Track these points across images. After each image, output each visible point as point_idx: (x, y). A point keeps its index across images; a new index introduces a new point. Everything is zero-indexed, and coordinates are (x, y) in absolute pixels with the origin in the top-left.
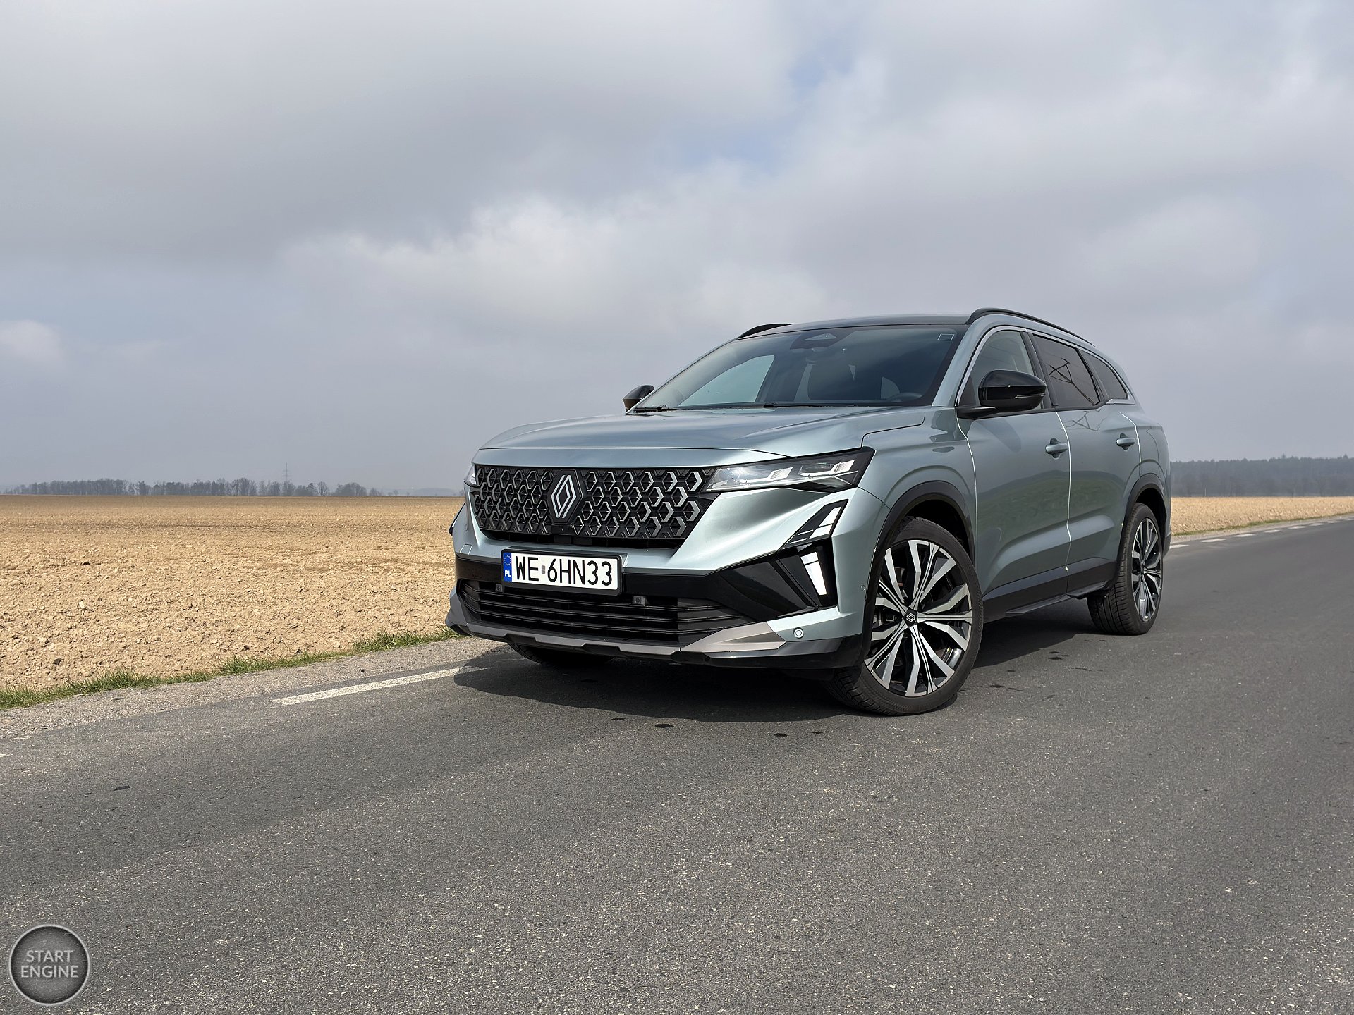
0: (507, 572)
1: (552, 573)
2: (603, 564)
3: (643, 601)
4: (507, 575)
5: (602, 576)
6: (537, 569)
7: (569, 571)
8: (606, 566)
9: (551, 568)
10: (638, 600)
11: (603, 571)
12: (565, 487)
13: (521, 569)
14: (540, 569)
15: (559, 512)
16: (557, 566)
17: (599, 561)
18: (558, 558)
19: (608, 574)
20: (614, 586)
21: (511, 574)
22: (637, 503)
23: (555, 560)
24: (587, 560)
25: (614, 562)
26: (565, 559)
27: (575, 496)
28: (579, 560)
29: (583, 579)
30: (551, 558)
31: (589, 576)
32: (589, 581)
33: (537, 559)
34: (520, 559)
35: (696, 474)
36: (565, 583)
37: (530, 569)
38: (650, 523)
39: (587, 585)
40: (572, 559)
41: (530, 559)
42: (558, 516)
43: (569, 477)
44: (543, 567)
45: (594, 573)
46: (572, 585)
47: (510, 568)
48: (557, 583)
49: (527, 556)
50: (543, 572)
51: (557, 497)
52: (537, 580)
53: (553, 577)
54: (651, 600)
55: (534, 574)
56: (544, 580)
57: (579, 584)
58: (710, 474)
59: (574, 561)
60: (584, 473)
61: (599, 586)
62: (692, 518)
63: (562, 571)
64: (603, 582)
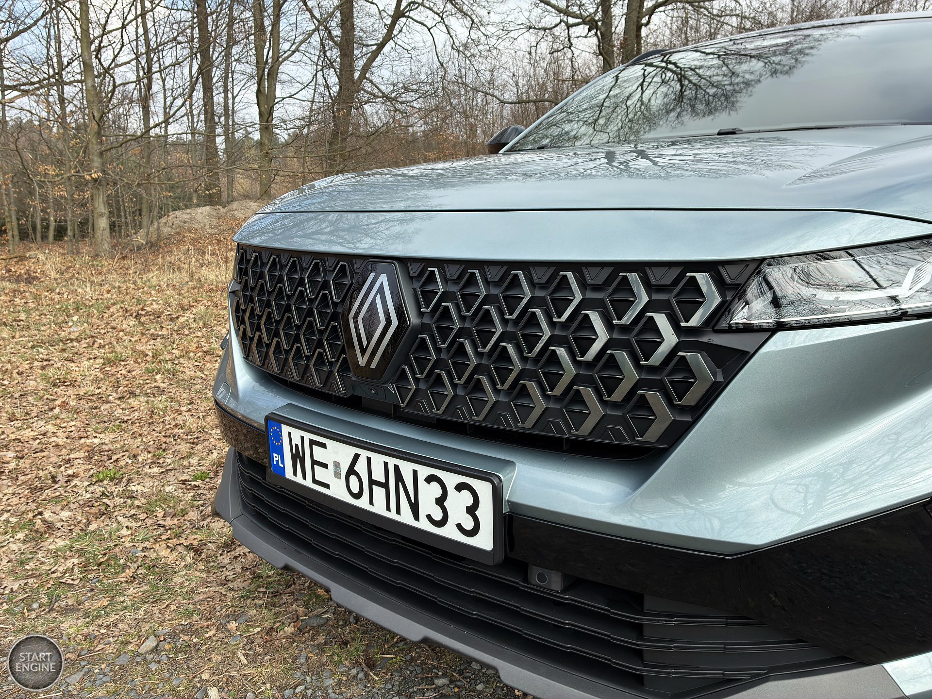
0: (276, 457)
1: (353, 479)
2: (460, 487)
3: (555, 583)
4: (277, 462)
5: (457, 512)
6: (325, 466)
7: (385, 485)
8: (466, 493)
9: (351, 471)
10: (541, 578)
11: (458, 502)
12: (374, 301)
13: (297, 457)
14: (331, 467)
15: (363, 351)
16: (361, 467)
17: (451, 480)
18: (364, 454)
19: (472, 510)
20: (485, 540)
21: (283, 462)
22: (540, 345)
23: (357, 457)
24: (424, 471)
25: (484, 490)
26: (378, 460)
27: (395, 322)
28: (407, 468)
29: (415, 508)
30: (353, 450)
31: (428, 506)
32: (429, 517)
33: (324, 446)
34: (296, 441)
35: (703, 279)
36: (379, 508)
37: (314, 462)
38: (573, 397)
39: (424, 525)
40: (392, 461)
41: (312, 442)
42: (362, 361)
43: (383, 279)
44: (337, 465)
45: (440, 501)
46: (392, 515)
47: (281, 453)
48: (363, 503)
49: (308, 436)
50: (337, 475)
51: (360, 319)
52: (327, 486)
53: (355, 488)
54: (573, 584)
55: (321, 474)
56: (338, 491)
57: (406, 517)
58: (741, 281)
59: (397, 468)
60: (414, 270)
61: (450, 532)
62: (691, 398)
63: (372, 482)
64: (459, 526)
